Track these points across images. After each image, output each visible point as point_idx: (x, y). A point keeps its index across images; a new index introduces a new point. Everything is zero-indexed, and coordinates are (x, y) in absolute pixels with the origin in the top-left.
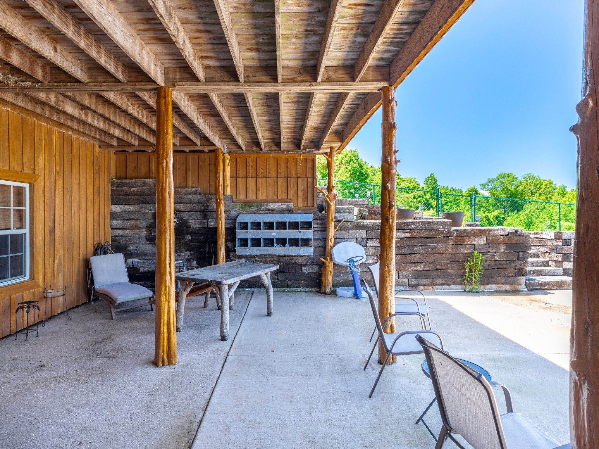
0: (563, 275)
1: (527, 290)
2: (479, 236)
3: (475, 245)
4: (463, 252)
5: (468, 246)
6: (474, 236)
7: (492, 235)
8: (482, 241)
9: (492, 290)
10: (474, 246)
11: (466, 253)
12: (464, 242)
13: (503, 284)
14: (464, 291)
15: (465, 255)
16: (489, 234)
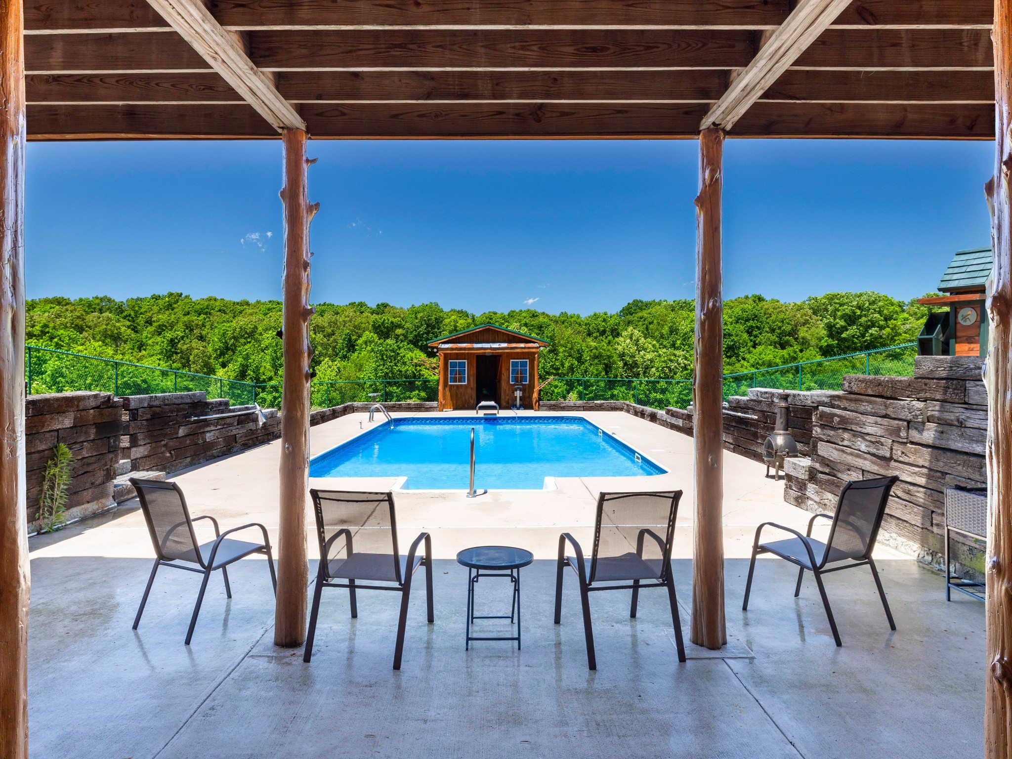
0: (131, 471)
1: (116, 504)
2: (64, 413)
3: (57, 430)
4: (41, 449)
5: (48, 435)
6: (58, 413)
7: (81, 408)
8: (67, 422)
9: (75, 518)
10: (56, 433)
11: (43, 451)
12: (43, 426)
13: (88, 502)
14: (38, 534)
15: (42, 454)
16: (78, 406)
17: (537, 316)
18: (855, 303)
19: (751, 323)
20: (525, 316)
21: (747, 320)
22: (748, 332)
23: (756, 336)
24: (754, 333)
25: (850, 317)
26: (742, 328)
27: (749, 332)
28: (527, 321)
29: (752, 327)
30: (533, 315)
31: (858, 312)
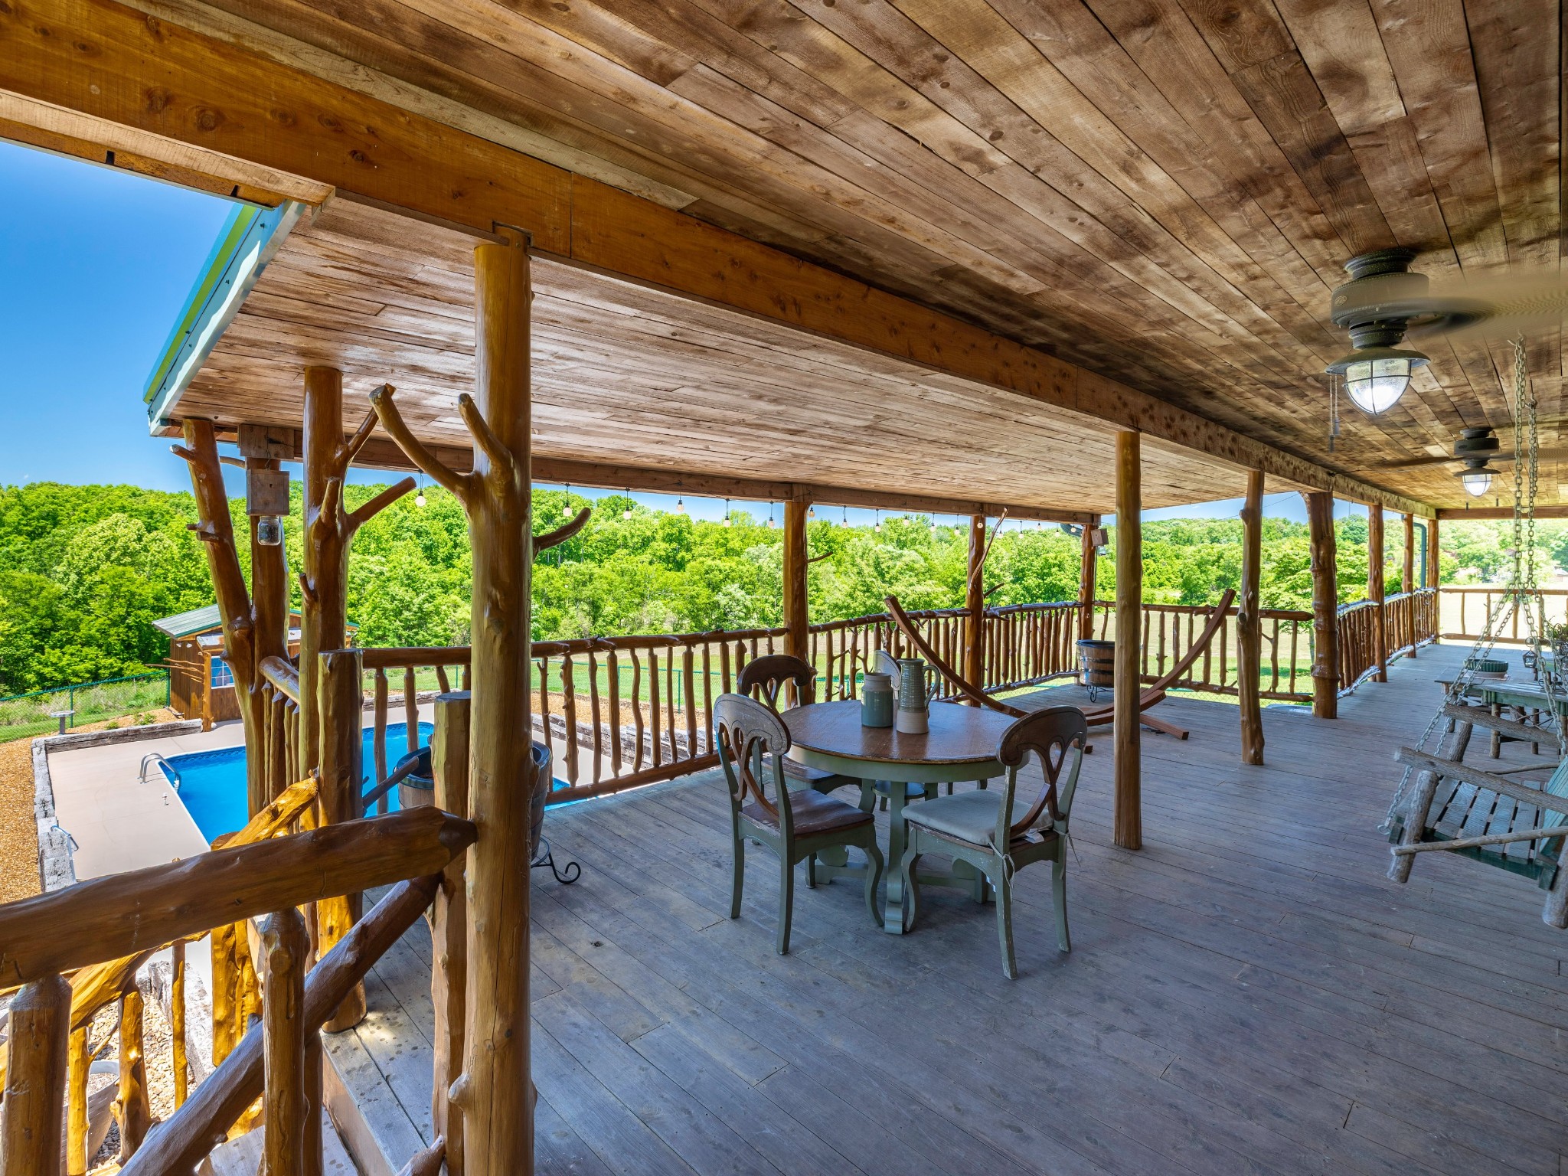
17: (140, 495)
18: (551, 503)
19: (451, 520)
20: (121, 494)
21: (445, 517)
22: (447, 529)
23: (456, 535)
24: (454, 531)
25: (547, 516)
26: (441, 524)
27: (449, 531)
28: (126, 504)
29: (451, 525)
30: (134, 494)
31: (554, 511)
